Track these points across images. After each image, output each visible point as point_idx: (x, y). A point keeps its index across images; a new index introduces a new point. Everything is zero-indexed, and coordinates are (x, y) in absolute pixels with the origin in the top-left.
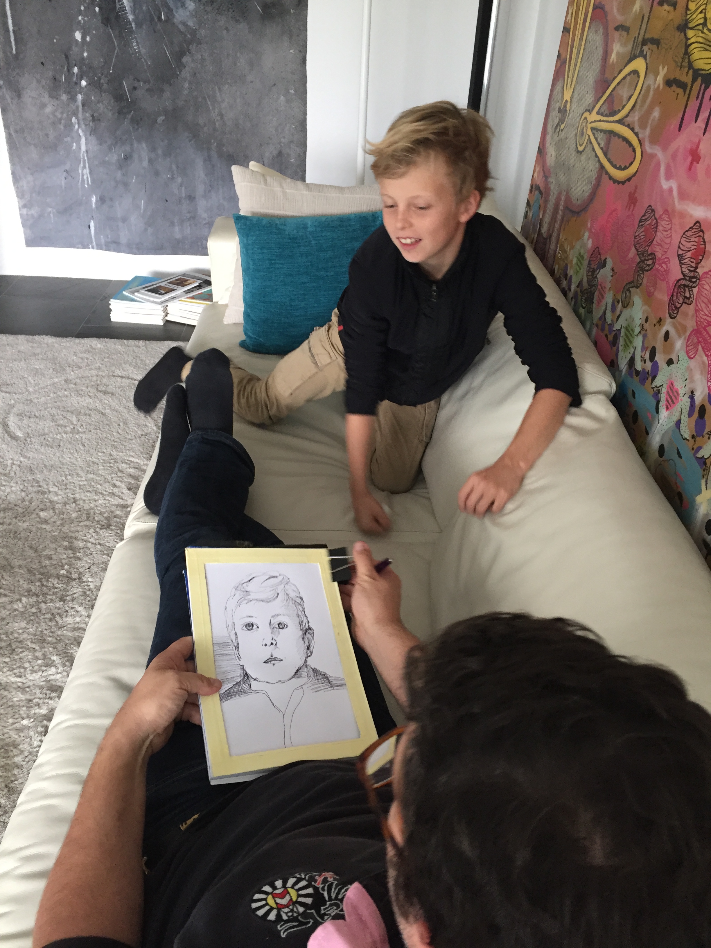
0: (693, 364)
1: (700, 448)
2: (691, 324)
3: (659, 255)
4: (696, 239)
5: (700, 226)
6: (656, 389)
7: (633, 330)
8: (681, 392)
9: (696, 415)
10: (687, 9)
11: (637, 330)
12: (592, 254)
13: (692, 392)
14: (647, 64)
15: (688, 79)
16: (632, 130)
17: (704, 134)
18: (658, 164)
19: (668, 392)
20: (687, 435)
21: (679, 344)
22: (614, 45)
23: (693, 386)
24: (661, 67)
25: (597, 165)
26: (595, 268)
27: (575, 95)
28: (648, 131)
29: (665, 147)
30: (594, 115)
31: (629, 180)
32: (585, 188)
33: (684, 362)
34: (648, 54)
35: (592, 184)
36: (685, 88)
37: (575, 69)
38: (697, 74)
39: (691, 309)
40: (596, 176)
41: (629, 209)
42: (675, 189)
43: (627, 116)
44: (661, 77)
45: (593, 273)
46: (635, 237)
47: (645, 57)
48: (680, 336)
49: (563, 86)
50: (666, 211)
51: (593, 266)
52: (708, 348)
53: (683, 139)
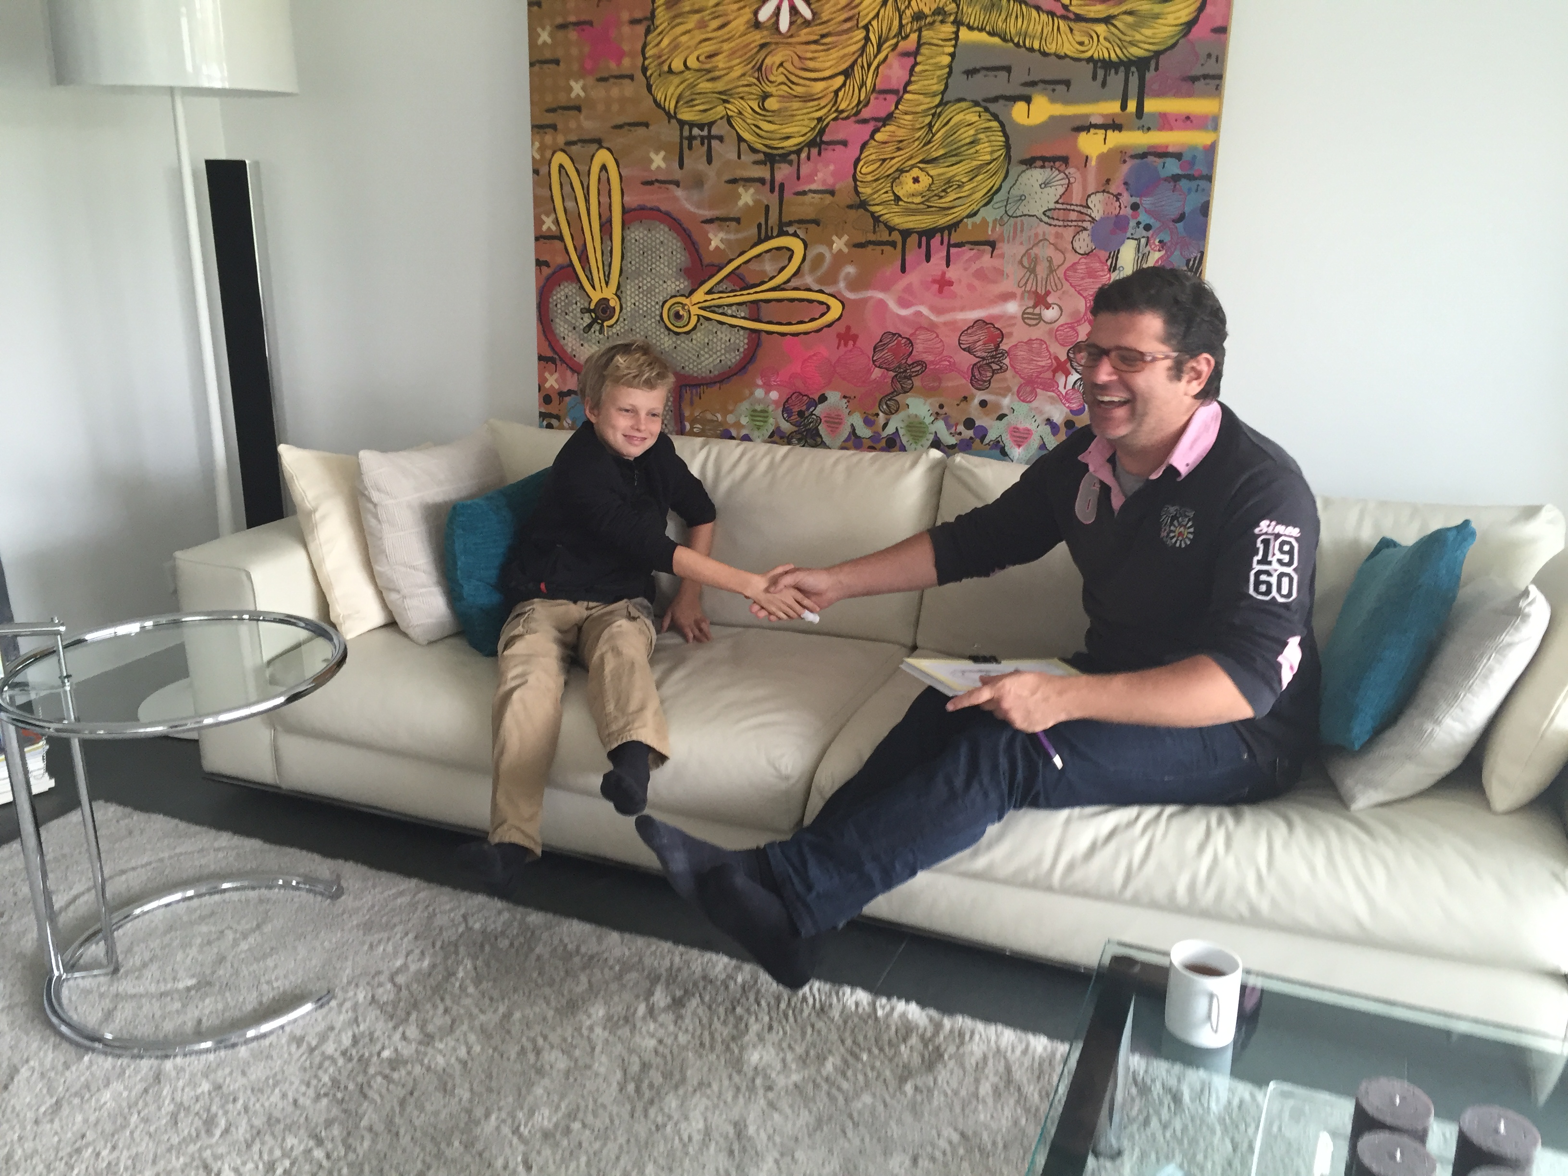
0: (1035, 404)
2: (1015, 383)
3: (928, 358)
4: (985, 331)
5: (985, 322)
6: (991, 442)
7: (923, 422)
8: (1033, 427)
10: (857, 193)
11: (928, 420)
12: (787, 402)
13: (1048, 420)
14: (802, 240)
15: (896, 236)
16: (809, 290)
17: (948, 265)
18: (882, 303)
19: (1012, 436)
21: (1006, 401)
23: (1046, 416)
24: (835, 238)
25: (742, 332)
26: (804, 408)
27: (630, 289)
28: (842, 285)
29: (885, 289)
30: (699, 295)
31: (829, 325)
32: (723, 358)
33: (1022, 408)
34: (798, 232)
35: (742, 350)
36: (893, 244)
37: (606, 268)
38: (906, 234)
39: (1009, 374)
40: (746, 341)
41: (846, 345)
42: (925, 310)
43: (789, 281)
44: (839, 244)
45: (801, 414)
46: (874, 361)
47: (795, 235)
48: (1005, 396)
49: (582, 287)
50: (921, 328)
51: (796, 409)
52: (1050, 385)
53: (913, 277)
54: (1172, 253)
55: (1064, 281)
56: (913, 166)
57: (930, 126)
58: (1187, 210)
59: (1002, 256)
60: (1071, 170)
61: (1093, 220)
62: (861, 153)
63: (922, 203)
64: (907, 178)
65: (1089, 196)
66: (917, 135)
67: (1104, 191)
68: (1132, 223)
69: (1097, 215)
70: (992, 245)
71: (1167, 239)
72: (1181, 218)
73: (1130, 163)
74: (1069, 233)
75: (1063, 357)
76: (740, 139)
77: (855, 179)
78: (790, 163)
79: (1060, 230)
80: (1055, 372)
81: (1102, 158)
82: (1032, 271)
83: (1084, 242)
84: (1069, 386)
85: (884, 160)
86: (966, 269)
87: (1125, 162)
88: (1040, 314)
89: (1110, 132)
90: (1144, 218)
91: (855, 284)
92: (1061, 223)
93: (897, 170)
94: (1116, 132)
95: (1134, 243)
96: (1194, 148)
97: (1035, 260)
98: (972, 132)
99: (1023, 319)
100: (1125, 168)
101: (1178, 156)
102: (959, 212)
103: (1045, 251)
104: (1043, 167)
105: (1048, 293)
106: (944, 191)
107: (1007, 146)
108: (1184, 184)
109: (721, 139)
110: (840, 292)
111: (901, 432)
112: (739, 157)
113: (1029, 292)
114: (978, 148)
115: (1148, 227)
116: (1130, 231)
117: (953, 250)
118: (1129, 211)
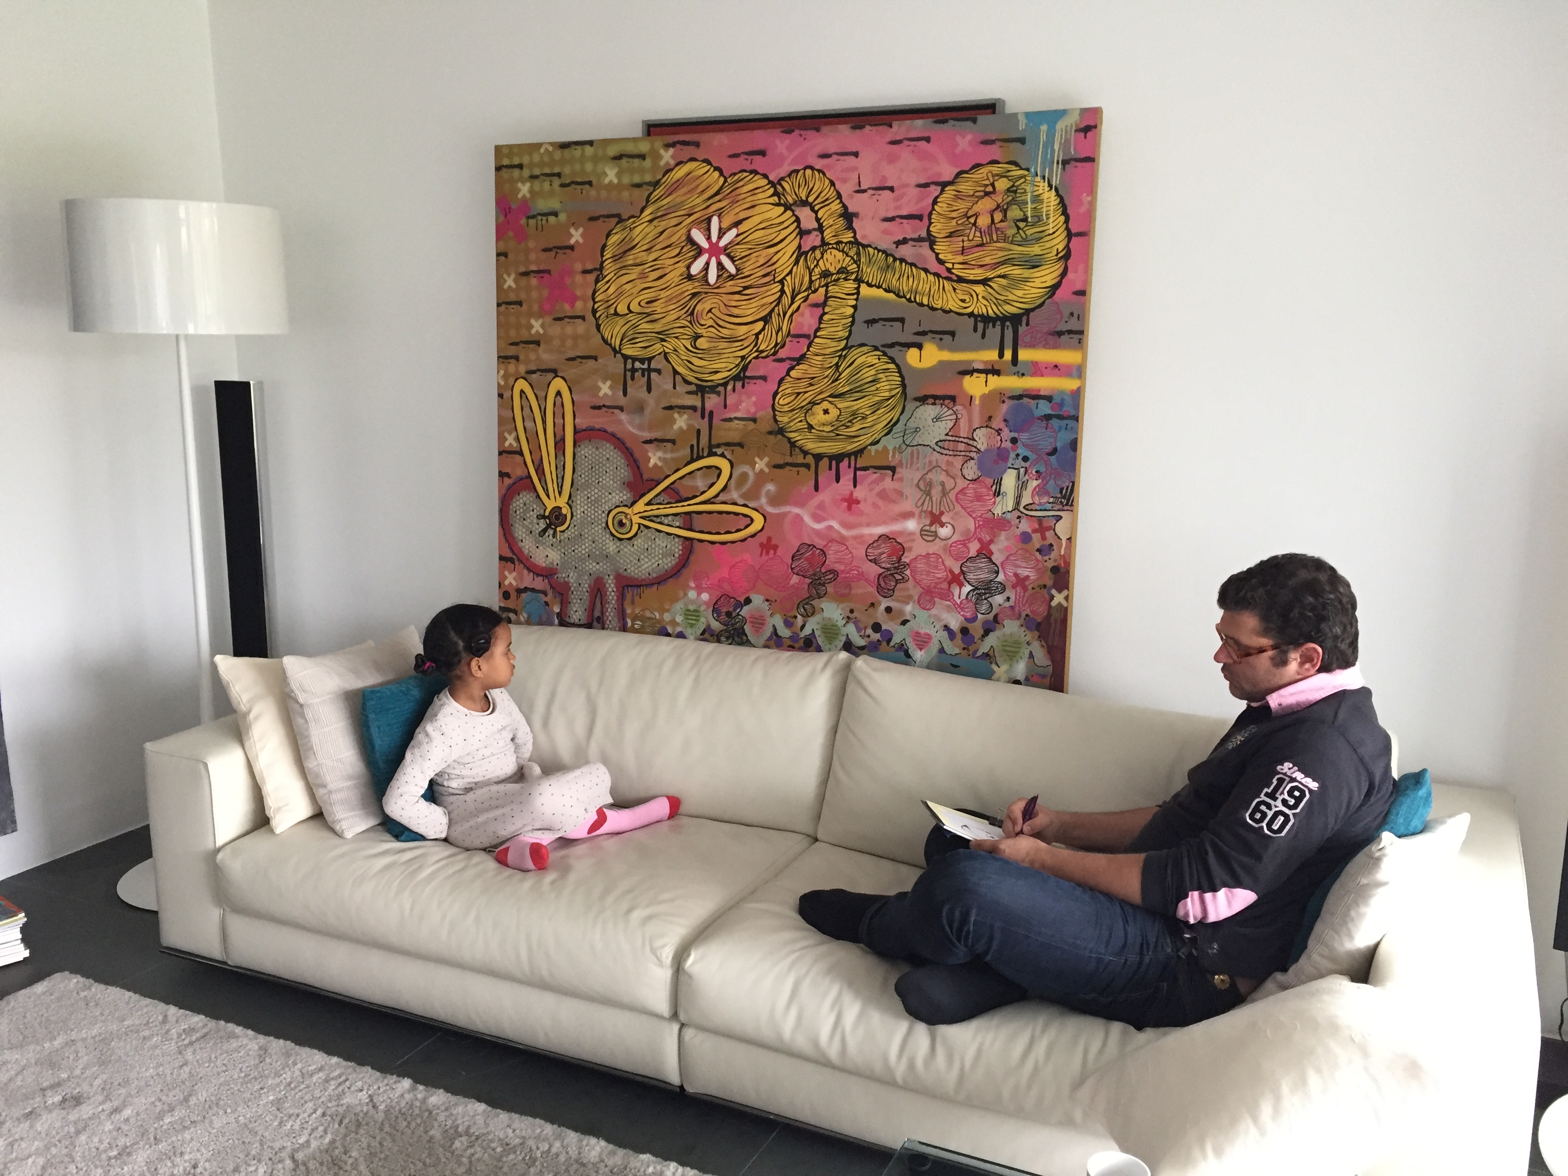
0: (934, 611)
1: (977, 651)
2: (915, 592)
3: (839, 567)
4: (889, 545)
5: (888, 537)
6: (896, 646)
7: (836, 626)
8: (932, 632)
9: (959, 636)
10: (776, 421)
11: (841, 623)
12: (716, 603)
13: (946, 626)
14: (729, 460)
15: (810, 460)
16: (735, 504)
17: (855, 486)
18: (798, 517)
19: (914, 640)
20: (957, 651)
21: (908, 608)
22: (650, 454)
23: (944, 623)
24: (757, 459)
25: (677, 540)
26: (731, 609)
27: (579, 499)
28: (764, 500)
29: (802, 504)
30: (640, 506)
31: (753, 536)
32: (660, 562)
33: (922, 614)
34: (726, 453)
35: (677, 555)
36: (807, 466)
37: (560, 480)
38: (818, 457)
39: (911, 583)
40: (681, 548)
41: (768, 553)
42: (835, 525)
43: (717, 496)
44: (761, 464)
45: (729, 614)
46: (792, 569)
47: (723, 455)
48: (908, 603)
49: (538, 496)
50: (832, 540)
51: (724, 610)
52: (946, 595)
53: (824, 496)
54: (1047, 483)
55: (955, 503)
56: (823, 400)
57: (837, 366)
58: (1059, 445)
59: (901, 480)
60: (958, 407)
61: (979, 451)
62: (779, 388)
63: (832, 431)
64: (818, 409)
65: (975, 430)
66: (827, 373)
67: (987, 427)
68: (1012, 455)
69: (982, 448)
70: (893, 469)
71: (1042, 469)
72: (1054, 452)
73: (1009, 403)
74: (958, 462)
75: (957, 571)
76: (676, 372)
77: (774, 410)
78: (718, 393)
79: (951, 459)
80: (950, 583)
81: (984, 397)
82: (928, 493)
83: (971, 470)
84: (963, 597)
85: (799, 394)
86: (871, 490)
87: (1004, 402)
88: (936, 532)
89: (990, 376)
90: (1022, 451)
91: (774, 501)
92: (951, 453)
93: (809, 403)
94: (996, 376)
95: (1013, 473)
96: (1062, 392)
97: (930, 484)
98: (873, 372)
99: (921, 535)
100: (1004, 407)
101: (1049, 399)
102: (864, 440)
103: (938, 477)
104: (934, 404)
105: (942, 513)
106: (850, 421)
107: (904, 385)
108: (1055, 422)
109: (659, 371)
110: (762, 507)
111: (817, 633)
112: (675, 388)
113: (925, 512)
114: (878, 386)
115: (1025, 459)
116: (1011, 461)
117: (858, 473)
118: (1008, 445)
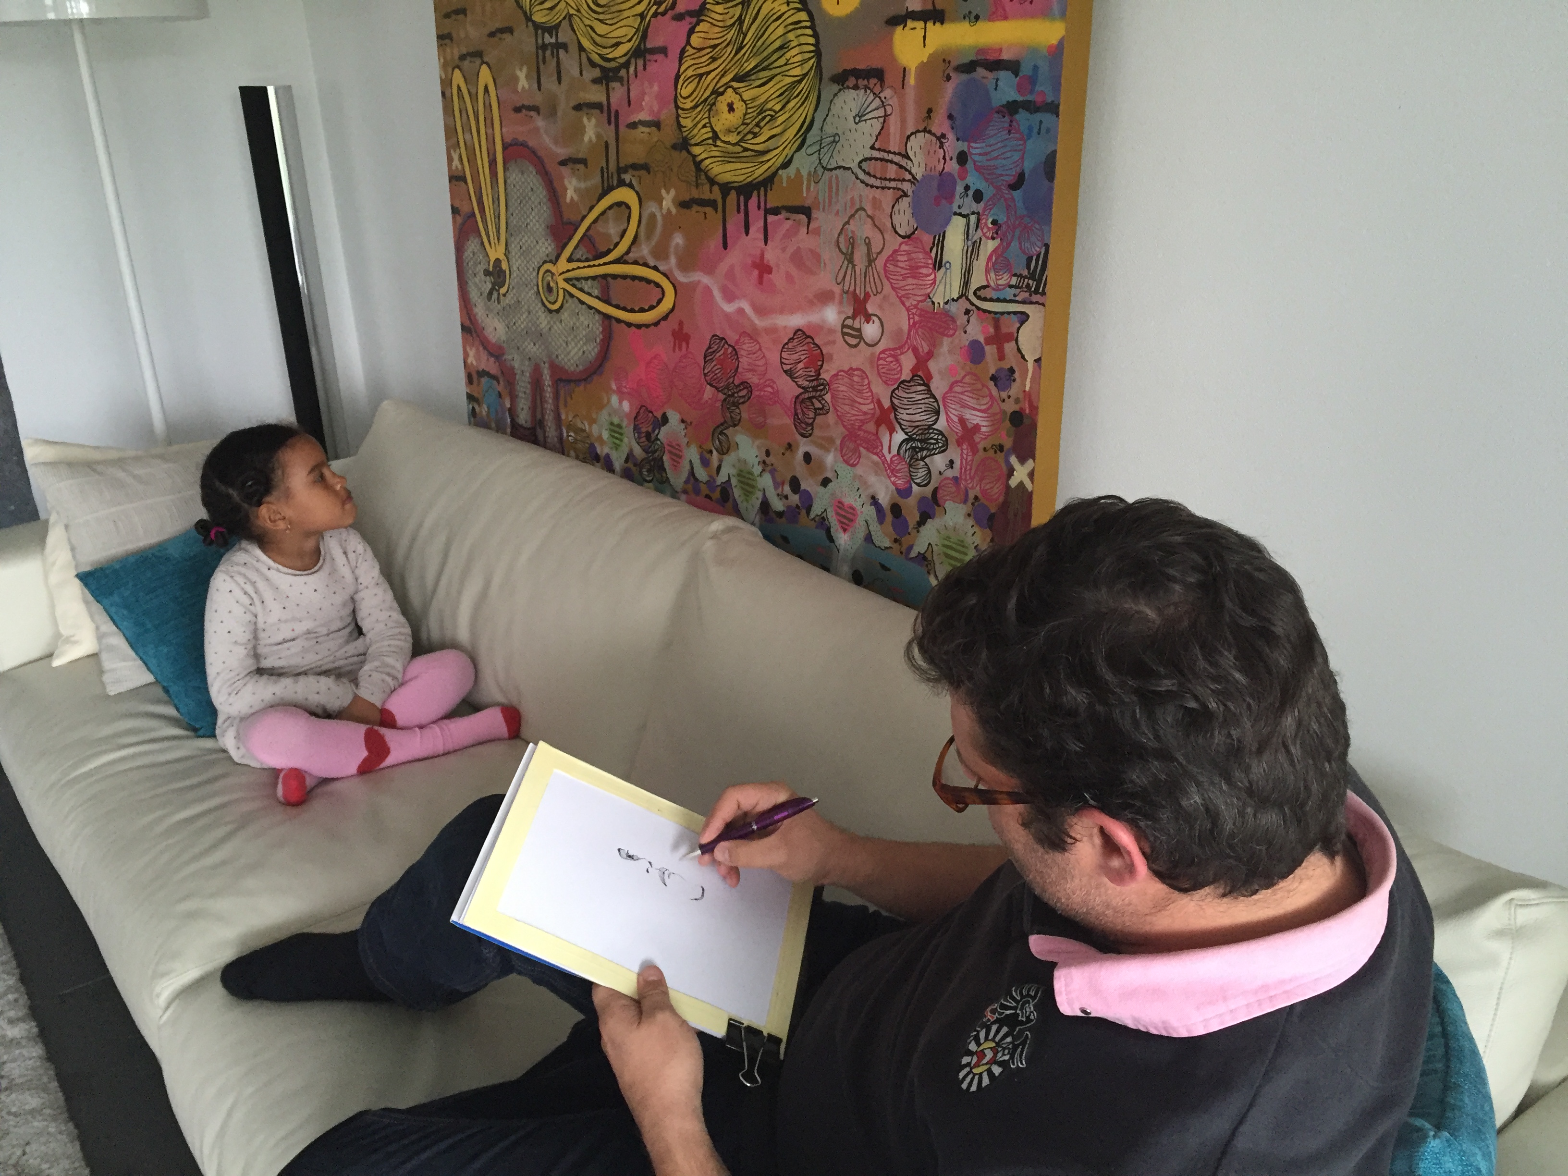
0: (859, 470)
1: (910, 548)
2: (838, 433)
3: (754, 379)
4: (805, 348)
5: (804, 333)
6: (817, 519)
7: (751, 473)
8: (857, 505)
9: (889, 517)
10: (680, 126)
11: (757, 470)
12: (636, 417)
13: (873, 498)
14: (637, 193)
15: (717, 194)
16: (646, 265)
17: (766, 243)
18: (708, 290)
19: (837, 514)
20: (887, 543)
21: (830, 459)
22: (566, 182)
23: (871, 491)
24: (663, 192)
25: (597, 317)
26: (650, 429)
27: (514, 249)
28: (673, 260)
29: (710, 270)
30: (563, 264)
31: (665, 318)
32: (585, 348)
33: (845, 472)
34: (634, 183)
35: (598, 340)
36: (712, 204)
37: (497, 220)
38: (726, 188)
39: (831, 418)
40: (601, 329)
41: (680, 348)
42: (748, 310)
43: (628, 252)
44: (668, 201)
45: (648, 435)
46: (705, 375)
47: (631, 186)
48: (828, 450)
49: (482, 243)
50: (744, 334)
51: (644, 430)
52: (874, 446)
53: (735, 258)
54: (1009, 245)
55: (885, 281)
56: (727, 86)
57: (740, 20)
58: (1028, 166)
59: (817, 232)
60: (887, 93)
61: (914, 180)
62: (680, 65)
63: (737, 144)
64: (722, 104)
65: (908, 137)
66: (729, 36)
67: (925, 130)
68: (960, 189)
69: (919, 172)
70: (807, 211)
71: (1002, 219)
72: (1018, 183)
73: (958, 79)
74: (888, 197)
75: (886, 404)
76: (581, 48)
77: (677, 107)
78: (620, 80)
79: (878, 193)
80: (878, 424)
81: (923, 68)
82: (849, 258)
83: (904, 220)
84: (894, 451)
85: (701, 76)
86: (784, 250)
87: (949, 78)
88: (859, 330)
89: (930, 24)
90: (974, 181)
91: (684, 262)
92: (877, 183)
93: (712, 94)
94: (938, 24)
95: (961, 221)
96: (1033, 51)
97: (852, 243)
98: (781, 31)
99: (844, 334)
100: (950, 88)
101: (1013, 67)
102: (775, 159)
103: (862, 229)
104: (856, 87)
105: (867, 296)
106: (757, 125)
107: (818, 53)
108: (1022, 116)
109: (564, 46)
110: (671, 270)
111: (734, 481)
112: (581, 74)
113: (847, 292)
114: (788, 55)
115: (978, 196)
116: (957, 201)
117: (771, 218)
118: (953, 166)
